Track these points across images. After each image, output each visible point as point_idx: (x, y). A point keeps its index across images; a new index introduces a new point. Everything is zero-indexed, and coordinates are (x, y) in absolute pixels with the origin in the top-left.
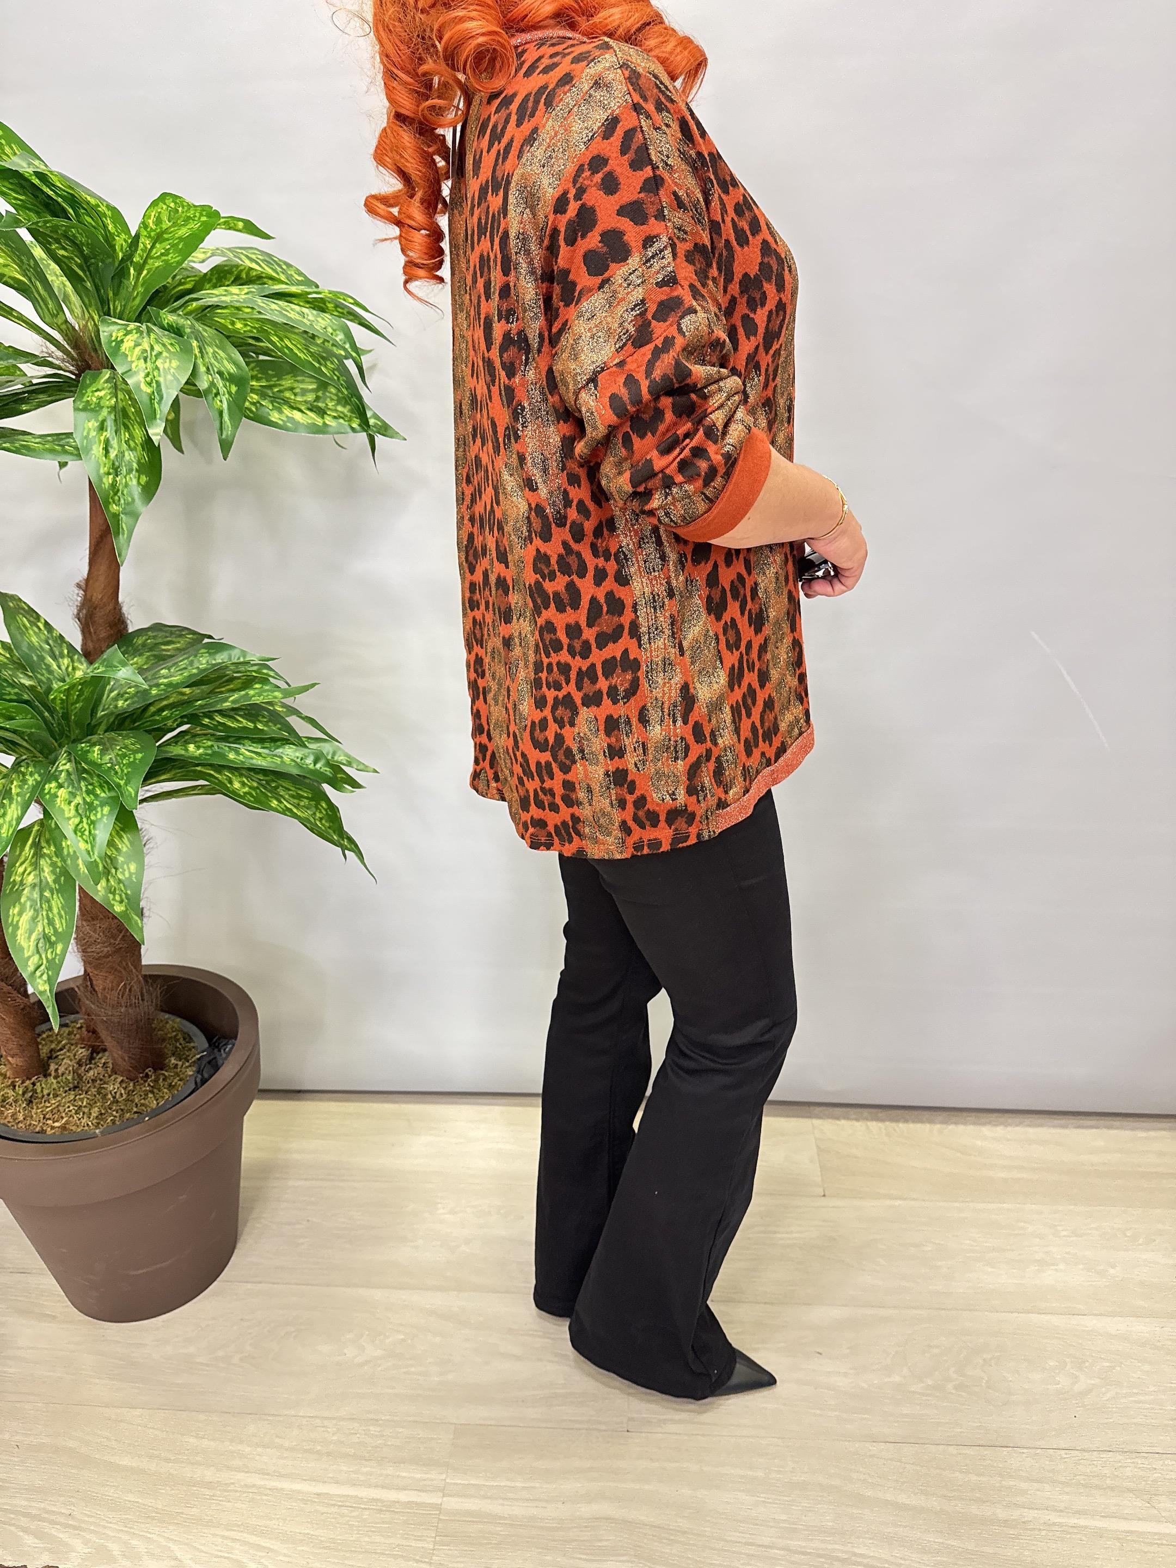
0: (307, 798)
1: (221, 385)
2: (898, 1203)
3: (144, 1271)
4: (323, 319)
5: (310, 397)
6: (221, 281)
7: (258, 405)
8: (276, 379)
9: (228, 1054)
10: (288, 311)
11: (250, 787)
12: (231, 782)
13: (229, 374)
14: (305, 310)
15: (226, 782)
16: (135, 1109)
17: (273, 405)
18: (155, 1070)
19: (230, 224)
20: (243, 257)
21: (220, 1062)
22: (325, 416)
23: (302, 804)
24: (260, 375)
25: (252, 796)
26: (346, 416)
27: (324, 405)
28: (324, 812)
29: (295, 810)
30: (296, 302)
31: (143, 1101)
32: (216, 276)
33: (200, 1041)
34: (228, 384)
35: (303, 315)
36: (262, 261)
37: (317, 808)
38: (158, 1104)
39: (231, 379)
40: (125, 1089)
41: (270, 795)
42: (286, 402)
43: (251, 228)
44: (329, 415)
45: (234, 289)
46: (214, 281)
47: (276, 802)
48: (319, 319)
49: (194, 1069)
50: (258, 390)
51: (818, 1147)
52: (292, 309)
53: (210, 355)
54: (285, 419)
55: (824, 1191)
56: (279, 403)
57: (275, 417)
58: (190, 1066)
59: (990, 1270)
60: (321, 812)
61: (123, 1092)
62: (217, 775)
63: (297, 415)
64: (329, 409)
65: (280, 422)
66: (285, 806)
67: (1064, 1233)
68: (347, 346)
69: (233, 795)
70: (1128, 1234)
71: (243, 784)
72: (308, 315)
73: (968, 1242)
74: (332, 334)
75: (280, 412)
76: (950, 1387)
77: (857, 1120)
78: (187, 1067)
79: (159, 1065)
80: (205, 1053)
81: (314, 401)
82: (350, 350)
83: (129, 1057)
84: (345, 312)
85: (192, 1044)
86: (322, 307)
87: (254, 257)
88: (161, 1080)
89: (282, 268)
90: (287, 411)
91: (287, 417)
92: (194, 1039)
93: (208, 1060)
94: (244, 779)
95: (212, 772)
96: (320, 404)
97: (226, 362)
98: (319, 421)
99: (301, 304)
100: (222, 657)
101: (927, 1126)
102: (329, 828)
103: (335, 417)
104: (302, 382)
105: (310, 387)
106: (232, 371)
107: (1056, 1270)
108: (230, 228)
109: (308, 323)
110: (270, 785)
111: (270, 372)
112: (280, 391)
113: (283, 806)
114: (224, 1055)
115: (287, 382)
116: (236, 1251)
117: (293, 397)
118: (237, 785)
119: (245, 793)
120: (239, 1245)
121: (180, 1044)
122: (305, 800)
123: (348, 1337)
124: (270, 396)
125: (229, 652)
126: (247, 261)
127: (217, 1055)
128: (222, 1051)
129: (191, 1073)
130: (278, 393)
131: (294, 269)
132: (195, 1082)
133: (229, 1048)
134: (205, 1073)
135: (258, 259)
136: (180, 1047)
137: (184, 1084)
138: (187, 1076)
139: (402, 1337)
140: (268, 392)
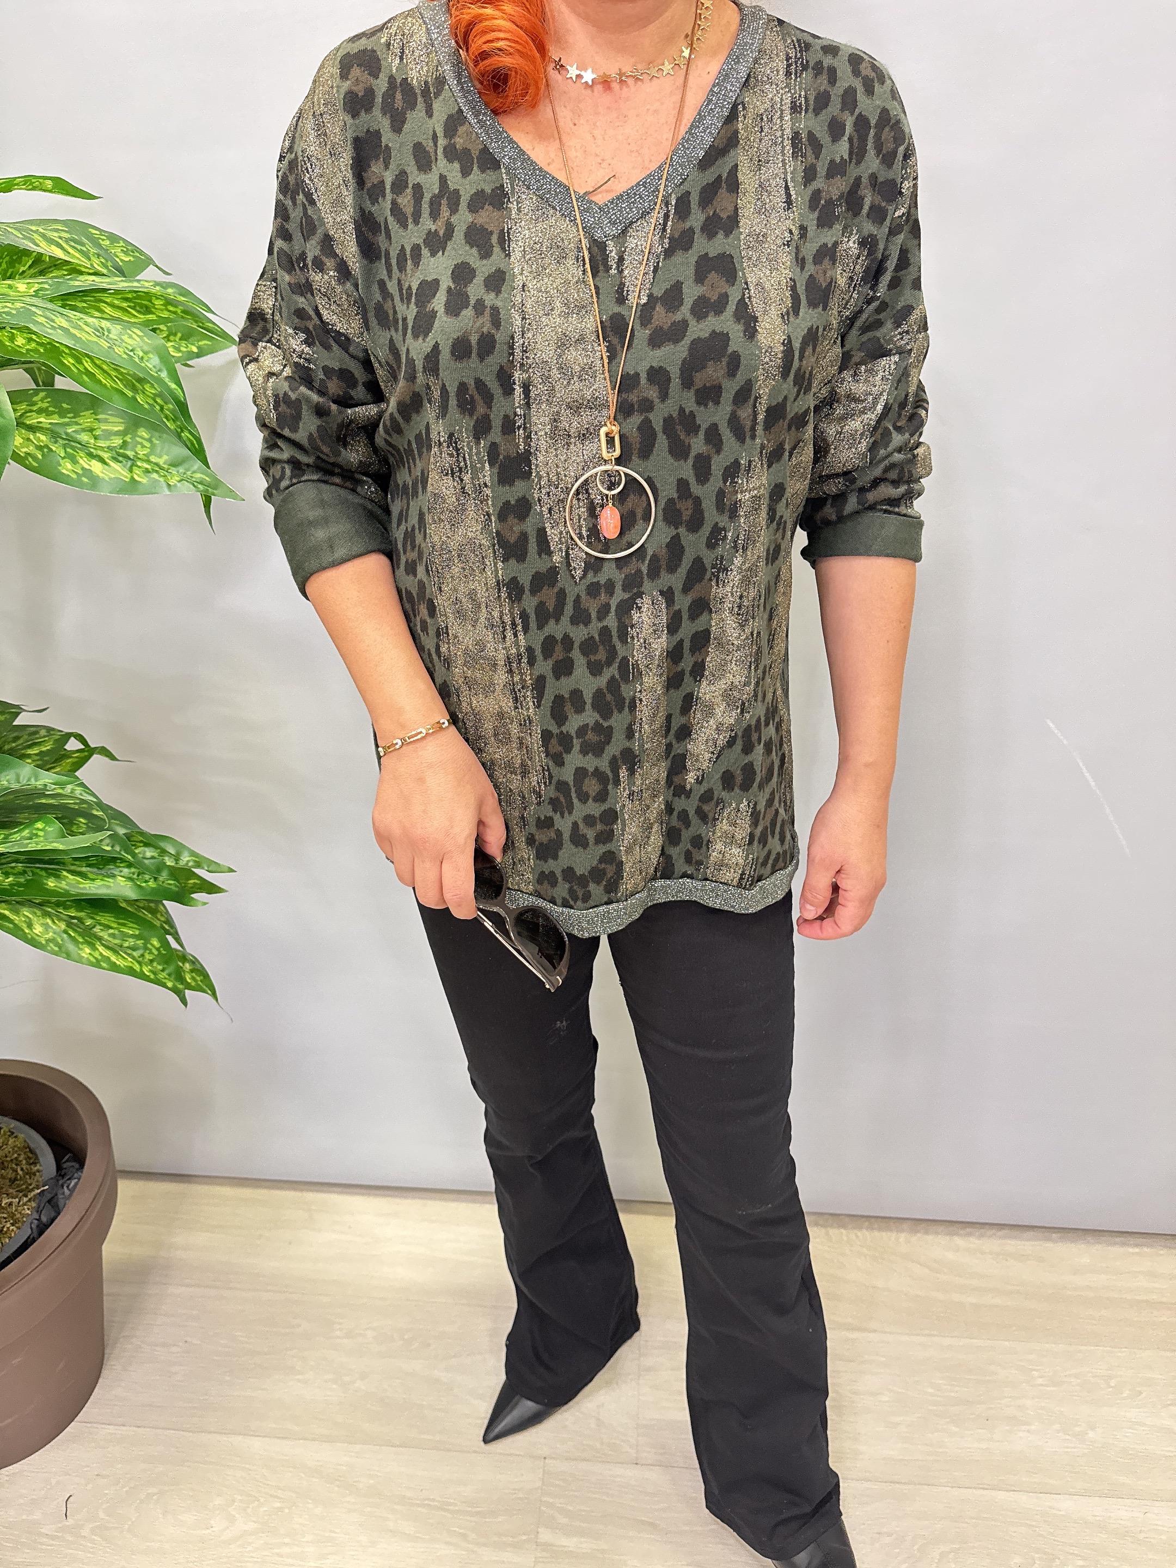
0: (133, 936)
4: (130, 337)
5: (117, 441)
6: (14, 267)
7: (45, 450)
8: (72, 415)
9: (72, 1191)
10: (81, 329)
11: (55, 933)
12: (30, 925)
14: (105, 324)
15: (24, 926)
17: (66, 452)
19: (31, 183)
20: (36, 236)
21: (61, 1204)
22: (135, 469)
23: (126, 944)
24: (51, 409)
25: (57, 944)
27: (133, 453)
28: (156, 953)
29: (113, 958)
30: (108, 301)
32: (7, 258)
33: (47, 1162)
35: (100, 332)
36: (67, 241)
37: (146, 948)
41: (81, 940)
42: (84, 446)
43: (62, 187)
44: (139, 467)
45: (21, 286)
46: (4, 266)
47: (88, 950)
48: (125, 338)
49: (33, 1204)
50: (47, 429)
52: (86, 324)
54: (80, 472)
56: (73, 448)
57: (67, 467)
58: (30, 1200)
59: (954, 1429)
60: (151, 953)
62: (12, 917)
63: (96, 467)
64: (139, 459)
65: (74, 476)
66: (101, 954)
67: (1040, 1381)
68: (164, 375)
69: (33, 942)
70: (1113, 1383)
71: (46, 926)
72: (109, 333)
74: (141, 358)
75: (74, 461)
78: (24, 1204)
80: (47, 1187)
81: (120, 448)
82: (167, 380)
84: (179, 311)
85: (38, 1167)
86: (147, 307)
87: (54, 235)
89: (99, 246)
90: (83, 462)
91: (83, 468)
92: (41, 1159)
93: (49, 1196)
94: (49, 921)
95: (7, 913)
96: (128, 453)
98: (126, 475)
99: (116, 302)
100: (8, 777)
102: (163, 970)
103: (147, 470)
104: (106, 421)
105: (116, 429)
107: (1028, 1431)
108: (34, 189)
109: (105, 345)
110: (83, 923)
111: (65, 405)
112: (76, 432)
113: (97, 955)
114: (67, 1192)
115: (86, 419)
116: (100, 1380)
117: (92, 441)
118: (38, 929)
119: (48, 941)
120: (105, 1373)
121: (22, 1169)
122: (131, 940)
123: (216, 1503)
124: (63, 439)
125: (17, 771)
126: (43, 244)
127: (60, 1191)
128: (65, 1188)
129: (29, 1212)
130: (73, 434)
131: (122, 244)
132: (31, 1228)
133: (73, 1183)
134: (44, 1219)
135: (60, 238)
136: (20, 1172)
137: (18, 1228)
138: (23, 1216)
139: (278, 1505)
140: (60, 430)
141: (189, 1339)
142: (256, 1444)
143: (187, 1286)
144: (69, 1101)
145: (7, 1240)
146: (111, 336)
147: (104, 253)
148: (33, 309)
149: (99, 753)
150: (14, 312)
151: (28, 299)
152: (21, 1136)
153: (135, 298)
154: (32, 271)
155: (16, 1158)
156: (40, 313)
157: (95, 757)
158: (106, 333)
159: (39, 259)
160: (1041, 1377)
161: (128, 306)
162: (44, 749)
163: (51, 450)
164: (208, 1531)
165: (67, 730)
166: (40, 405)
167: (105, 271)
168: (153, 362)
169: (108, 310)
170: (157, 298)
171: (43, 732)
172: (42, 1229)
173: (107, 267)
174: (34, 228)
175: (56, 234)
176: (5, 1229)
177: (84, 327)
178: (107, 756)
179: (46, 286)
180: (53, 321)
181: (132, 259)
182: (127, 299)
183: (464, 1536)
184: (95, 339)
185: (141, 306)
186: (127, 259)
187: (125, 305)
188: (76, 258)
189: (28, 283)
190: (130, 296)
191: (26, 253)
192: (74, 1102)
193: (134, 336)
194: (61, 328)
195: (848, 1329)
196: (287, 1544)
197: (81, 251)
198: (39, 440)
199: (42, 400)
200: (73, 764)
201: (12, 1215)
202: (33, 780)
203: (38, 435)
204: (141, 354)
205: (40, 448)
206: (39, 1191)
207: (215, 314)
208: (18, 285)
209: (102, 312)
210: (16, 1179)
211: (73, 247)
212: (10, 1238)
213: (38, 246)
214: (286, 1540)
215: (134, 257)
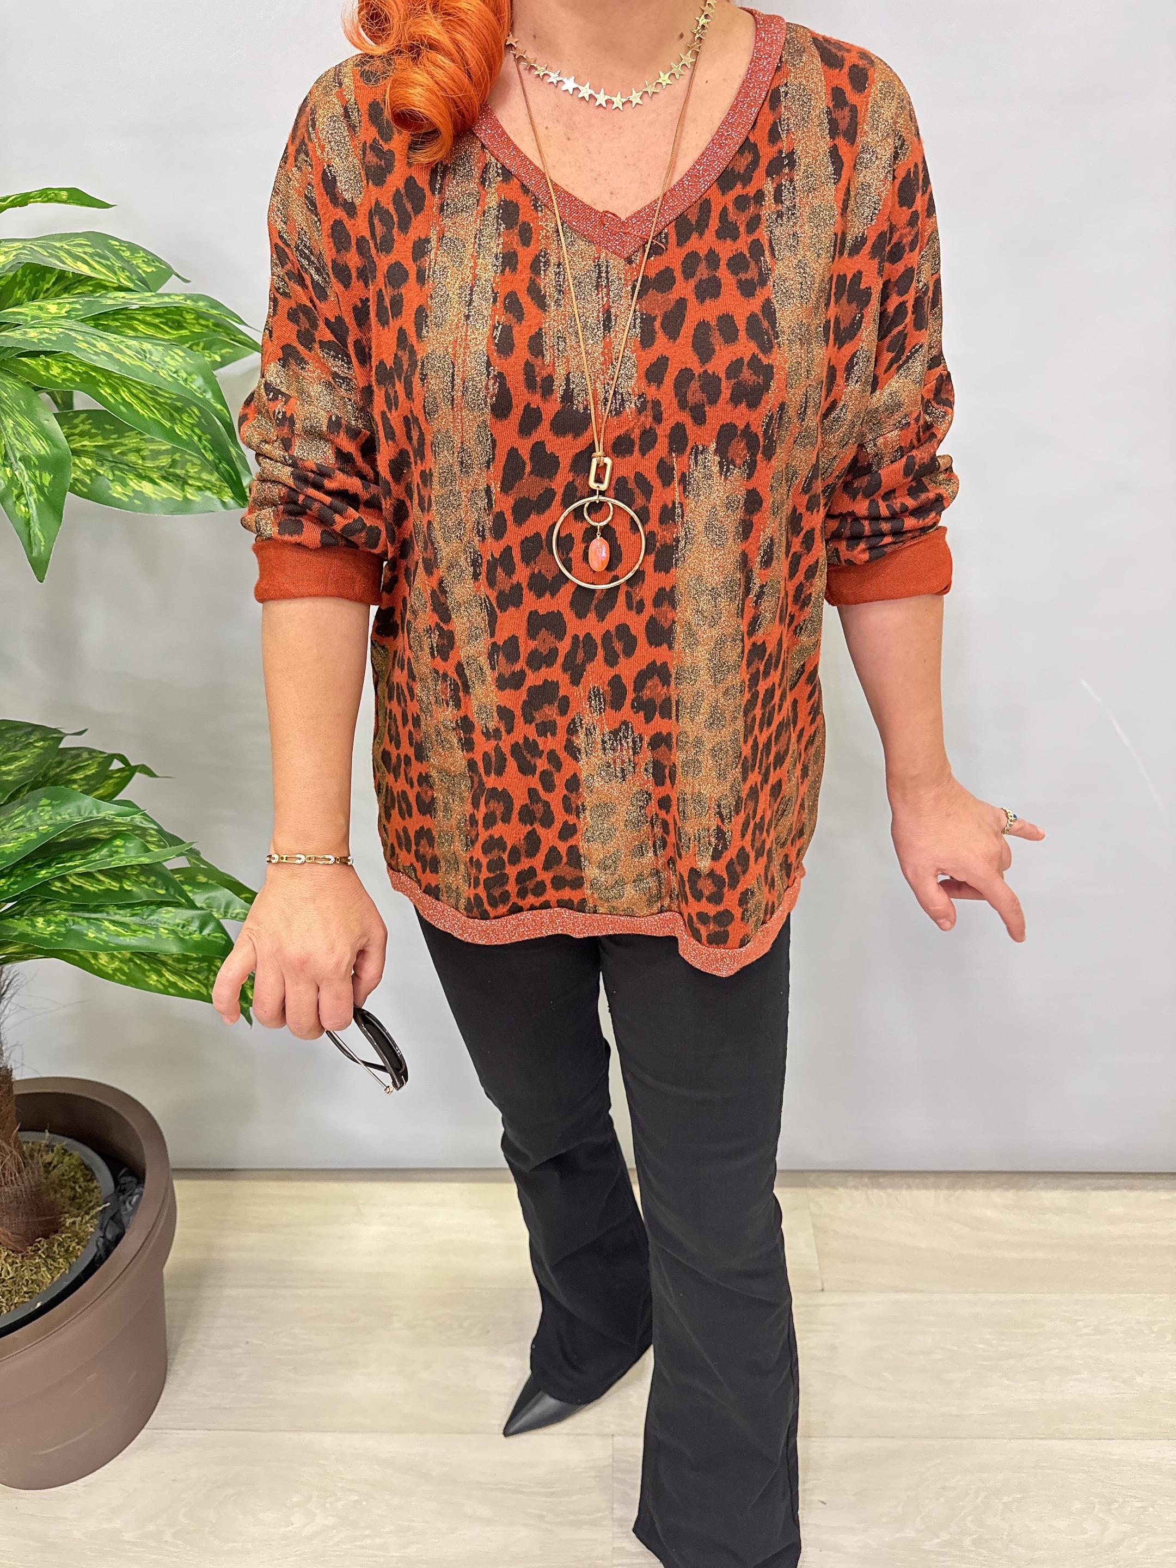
1: (27, 479)
2: (904, 1296)
3: (54, 1449)
4: (173, 358)
5: (164, 461)
6: (38, 285)
8: (115, 436)
9: (135, 1207)
10: (123, 353)
11: (121, 961)
12: (96, 957)
13: (39, 457)
14: (147, 346)
15: (90, 957)
16: (25, 1289)
17: (114, 475)
18: (46, 1237)
19: (47, 196)
20: (62, 253)
21: (125, 1220)
22: (187, 488)
24: (93, 431)
26: (214, 485)
27: (184, 472)
29: (181, 983)
30: (140, 318)
31: (34, 1277)
32: (31, 276)
33: (104, 1178)
34: (37, 474)
35: (143, 354)
36: (91, 255)
38: (53, 1278)
39: (44, 463)
40: (11, 1265)
41: (147, 967)
42: (132, 467)
43: (77, 197)
44: (191, 486)
45: (52, 307)
46: (28, 284)
47: (155, 978)
48: (168, 359)
49: (96, 1222)
50: (92, 452)
51: (814, 1226)
52: (128, 347)
53: (10, 431)
54: (132, 494)
55: (822, 1284)
56: (122, 471)
57: (117, 491)
58: (92, 1218)
59: (1007, 1382)
61: (9, 1269)
63: (146, 488)
64: (190, 477)
65: (126, 499)
66: (168, 980)
67: (1086, 1331)
68: (209, 395)
69: (99, 973)
70: (1155, 1329)
72: (151, 354)
73: (982, 1346)
74: (186, 380)
75: (125, 483)
76: (967, 1542)
77: (856, 1188)
78: (87, 1223)
79: (50, 1228)
80: (108, 1204)
81: (170, 468)
82: (212, 401)
83: (12, 1233)
84: (210, 325)
85: (95, 1183)
86: (178, 322)
87: (78, 251)
88: (56, 1245)
89: (121, 258)
90: (131, 486)
91: (134, 491)
92: (98, 1176)
93: (111, 1213)
96: (178, 471)
97: (33, 439)
98: (177, 494)
99: (148, 318)
101: (932, 1193)
103: (199, 488)
104: (152, 441)
105: (163, 448)
106: (43, 452)
107: (1079, 1380)
108: (49, 201)
109: (150, 369)
111: (107, 426)
112: (122, 453)
113: (163, 981)
114: (129, 1208)
115: (131, 441)
116: (166, 1386)
117: (140, 462)
120: (170, 1378)
121: (80, 1187)
123: (295, 1499)
124: (109, 461)
125: (79, 803)
126: (69, 261)
127: (123, 1208)
128: (127, 1203)
129: (92, 1230)
130: (119, 456)
131: (142, 254)
132: (97, 1245)
133: (134, 1200)
134: (109, 1236)
135: (85, 253)
136: (79, 1190)
137: (84, 1247)
138: (87, 1234)
139: (356, 1498)
140: (107, 454)
141: (248, 1340)
142: (327, 1440)
143: (242, 1287)
144: (121, 1117)
145: (74, 1260)
146: (153, 358)
147: (128, 266)
148: (73, 334)
149: (140, 772)
150: (54, 338)
151: (62, 322)
152: (76, 1153)
153: (165, 313)
154: (56, 288)
155: (73, 1176)
156: (81, 338)
157: (137, 774)
158: (148, 356)
159: (62, 275)
160: (1085, 1327)
161: (160, 322)
162: (89, 773)
163: (98, 474)
164: (290, 1528)
165: (110, 751)
166: (81, 427)
167: (131, 286)
168: (197, 383)
169: (141, 327)
170: (188, 312)
171: (85, 755)
172: (109, 1247)
173: (132, 281)
174: (58, 244)
175: (80, 250)
176: (71, 1249)
177: (126, 350)
178: (146, 773)
179: (78, 306)
180: (95, 346)
181: (154, 269)
182: (158, 315)
183: (541, 1517)
184: (139, 363)
185: (174, 321)
186: (149, 270)
187: (157, 321)
188: (102, 274)
189: (59, 304)
190: (161, 311)
191: (50, 270)
192: (126, 1117)
193: (176, 357)
194: (104, 353)
195: (897, 1292)
196: (368, 1536)
197: (106, 266)
198: (85, 464)
199: (83, 422)
200: (116, 784)
201: (76, 1235)
202: (95, 812)
203: (83, 459)
204: (185, 375)
205: (87, 473)
206: (100, 1208)
207: (245, 324)
208: (49, 306)
209: (135, 330)
210: (74, 1198)
211: (99, 262)
212: (77, 1257)
213: (64, 263)
214: (367, 1532)
215: (155, 267)
